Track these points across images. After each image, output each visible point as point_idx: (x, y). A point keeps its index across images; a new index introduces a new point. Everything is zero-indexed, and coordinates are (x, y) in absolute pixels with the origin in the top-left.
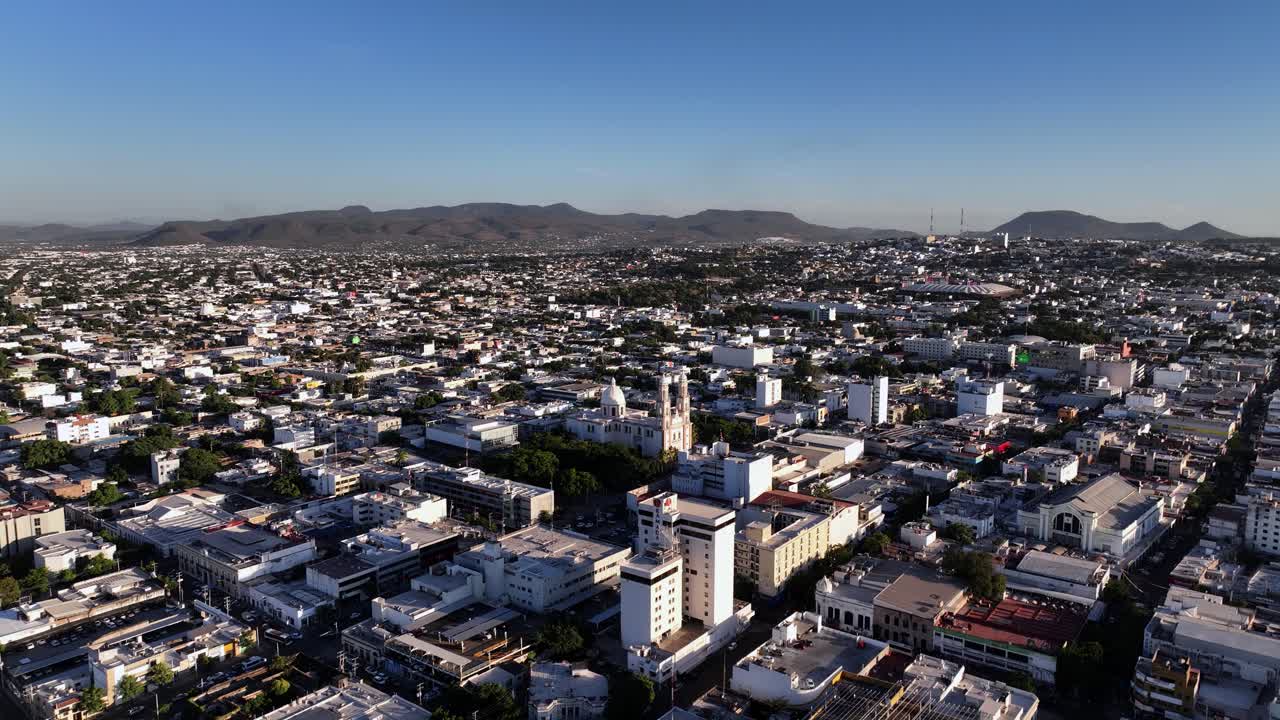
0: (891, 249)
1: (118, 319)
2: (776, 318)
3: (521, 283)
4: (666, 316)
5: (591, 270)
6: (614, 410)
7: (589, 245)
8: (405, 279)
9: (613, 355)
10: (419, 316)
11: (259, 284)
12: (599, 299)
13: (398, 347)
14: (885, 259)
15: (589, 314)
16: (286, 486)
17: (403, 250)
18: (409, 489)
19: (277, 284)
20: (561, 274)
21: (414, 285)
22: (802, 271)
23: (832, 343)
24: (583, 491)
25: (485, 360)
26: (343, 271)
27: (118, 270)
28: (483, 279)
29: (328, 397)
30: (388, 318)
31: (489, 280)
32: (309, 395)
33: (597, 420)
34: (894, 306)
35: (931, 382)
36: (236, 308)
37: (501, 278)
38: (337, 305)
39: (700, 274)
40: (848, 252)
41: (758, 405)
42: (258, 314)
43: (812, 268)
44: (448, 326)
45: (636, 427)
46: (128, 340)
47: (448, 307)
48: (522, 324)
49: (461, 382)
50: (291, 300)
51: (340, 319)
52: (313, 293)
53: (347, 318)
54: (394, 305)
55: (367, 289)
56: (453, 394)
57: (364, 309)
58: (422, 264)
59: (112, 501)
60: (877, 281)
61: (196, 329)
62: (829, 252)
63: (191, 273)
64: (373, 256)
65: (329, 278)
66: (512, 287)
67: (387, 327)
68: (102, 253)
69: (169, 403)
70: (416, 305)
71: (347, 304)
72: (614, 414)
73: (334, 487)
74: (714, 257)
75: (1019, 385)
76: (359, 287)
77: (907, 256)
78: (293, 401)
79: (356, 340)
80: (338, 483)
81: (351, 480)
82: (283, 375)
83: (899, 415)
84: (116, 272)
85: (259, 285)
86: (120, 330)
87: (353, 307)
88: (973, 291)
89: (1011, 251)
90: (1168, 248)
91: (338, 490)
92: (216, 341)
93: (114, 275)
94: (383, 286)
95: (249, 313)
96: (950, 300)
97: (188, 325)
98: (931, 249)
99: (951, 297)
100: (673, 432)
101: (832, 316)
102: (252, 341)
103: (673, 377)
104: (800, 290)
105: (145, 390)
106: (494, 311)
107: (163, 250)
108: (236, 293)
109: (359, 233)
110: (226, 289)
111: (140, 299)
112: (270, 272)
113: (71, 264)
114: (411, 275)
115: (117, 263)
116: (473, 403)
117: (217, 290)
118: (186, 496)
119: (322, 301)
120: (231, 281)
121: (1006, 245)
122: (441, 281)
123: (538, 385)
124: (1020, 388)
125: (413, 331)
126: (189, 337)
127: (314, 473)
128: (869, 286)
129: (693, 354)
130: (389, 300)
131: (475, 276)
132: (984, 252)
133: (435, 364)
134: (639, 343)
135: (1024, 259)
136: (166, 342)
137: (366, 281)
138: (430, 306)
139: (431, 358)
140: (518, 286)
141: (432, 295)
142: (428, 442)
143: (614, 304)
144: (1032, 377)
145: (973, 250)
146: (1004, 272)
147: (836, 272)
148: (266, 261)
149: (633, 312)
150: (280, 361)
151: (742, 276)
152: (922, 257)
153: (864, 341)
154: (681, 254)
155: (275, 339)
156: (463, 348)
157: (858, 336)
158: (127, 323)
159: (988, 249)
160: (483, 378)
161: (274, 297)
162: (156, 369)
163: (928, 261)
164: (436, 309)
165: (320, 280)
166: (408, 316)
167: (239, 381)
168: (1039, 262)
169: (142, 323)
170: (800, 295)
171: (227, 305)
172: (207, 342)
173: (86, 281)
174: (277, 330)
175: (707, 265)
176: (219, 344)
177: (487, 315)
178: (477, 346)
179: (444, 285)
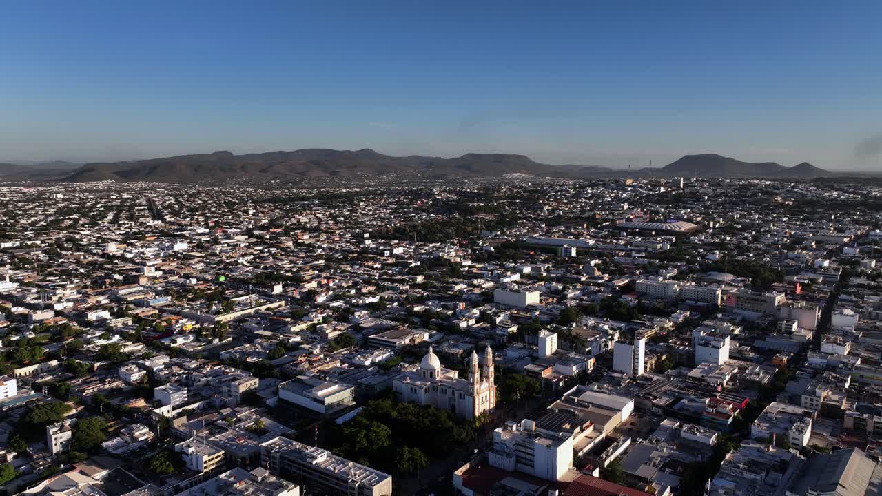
0: (602, 189)
1: (42, 256)
2: (532, 253)
3: (342, 219)
4: (451, 253)
5: (392, 206)
6: (431, 373)
7: (387, 180)
8: (258, 216)
9: (418, 292)
10: (269, 251)
11: (151, 221)
12: (401, 235)
13: (254, 285)
14: (599, 197)
15: (395, 251)
16: (161, 464)
17: (257, 185)
18: (267, 474)
19: (164, 220)
20: (371, 210)
21: (265, 221)
22: (543, 208)
23: (578, 280)
24: (415, 468)
25: (321, 299)
26: (213, 209)
27: (49, 205)
28: (315, 215)
29: (200, 341)
30: (246, 255)
31: (320, 215)
32: (185, 339)
33: (418, 383)
34: (615, 241)
35: (666, 326)
36: (132, 245)
37: (327, 214)
38: (208, 242)
39: (472, 211)
40: (572, 191)
41: (540, 355)
42: (149, 252)
43: (550, 206)
44: (291, 262)
45: (451, 390)
46: (48, 278)
47: (290, 244)
48: (345, 260)
49: (304, 326)
50: (173, 238)
51: (210, 255)
52: (191, 230)
53: (215, 255)
54: (250, 240)
55: (231, 225)
56: (298, 339)
57: (229, 245)
58: (270, 201)
59: (8, 480)
60: (597, 217)
61: (100, 267)
62: (559, 191)
63: (102, 209)
64: (234, 192)
65: (203, 214)
66: (337, 222)
67: (245, 263)
68: (39, 188)
69: (72, 351)
70: (267, 241)
71: (215, 241)
72: (431, 376)
73: (202, 465)
74: (478, 197)
75: (732, 328)
76: (225, 223)
77: (613, 194)
78: (172, 345)
79: (222, 279)
80: (206, 462)
81: (217, 457)
82: (165, 316)
83: (652, 365)
84: (47, 208)
85: (151, 223)
86: (42, 268)
87: (220, 243)
88: (669, 228)
89: (686, 191)
90: (793, 187)
91: (206, 468)
92: (115, 279)
93: (45, 211)
94: (242, 222)
95: (142, 251)
96: (653, 236)
97: (94, 263)
98: (630, 189)
99: (653, 233)
100: (481, 396)
101: (574, 253)
102: (143, 281)
103: (468, 321)
104: (544, 225)
105: (54, 335)
106: (324, 246)
107: (84, 185)
108: (133, 230)
109: (225, 172)
110: (127, 225)
111: (61, 236)
112: (160, 207)
113: (15, 199)
114: (263, 212)
115: (49, 199)
116: (315, 352)
117: (120, 225)
118: (73, 475)
119: (197, 237)
120: (130, 218)
121: (682, 186)
122: (284, 217)
123: (364, 328)
124: (733, 330)
125: (265, 268)
126: (95, 275)
127: (185, 450)
128: (592, 222)
129: (477, 291)
130: (247, 237)
131: (309, 212)
132: (667, 192)
133: (283, 303)
134: (435, 280)
135: (696, 197)
136: (76, 281)
137: (230, 217)
138: (277, 242)
139: (280, 297)
140: (341, 222)
141: (279, 230)
142: (281, 400)
143: (411, 240)
144: (739, 318)
145: (659, 190)
146: (684, 209)
147: (567, 209)
148: (158, 197)
149: (427, 248)
150: (163, 301)
151: (502, 213)
152: (624, 195)
153: (602, 278)
154: (455, 193)
155: (160, 277)
156: (303, 287)
157: (597, 273)
158: (49, 260)
159: (670, 189)
160: (321, 321)
161: (162, 234)
162: (66, 311)
163: (629, 199)
164: (282, 245)
165: (196, 217)
166: (261, 251)
167: (130, 323)
168: (708, 200)
169: (61, 260)
170: (545, 230)
171: (125, 243)
172: (108, 281)
173: (23, 216)
174: (162, 268)
175: (476, 204)
176: (117, 283)
177: (319, 251)
178: (314, 284)
179: (286, 221)
